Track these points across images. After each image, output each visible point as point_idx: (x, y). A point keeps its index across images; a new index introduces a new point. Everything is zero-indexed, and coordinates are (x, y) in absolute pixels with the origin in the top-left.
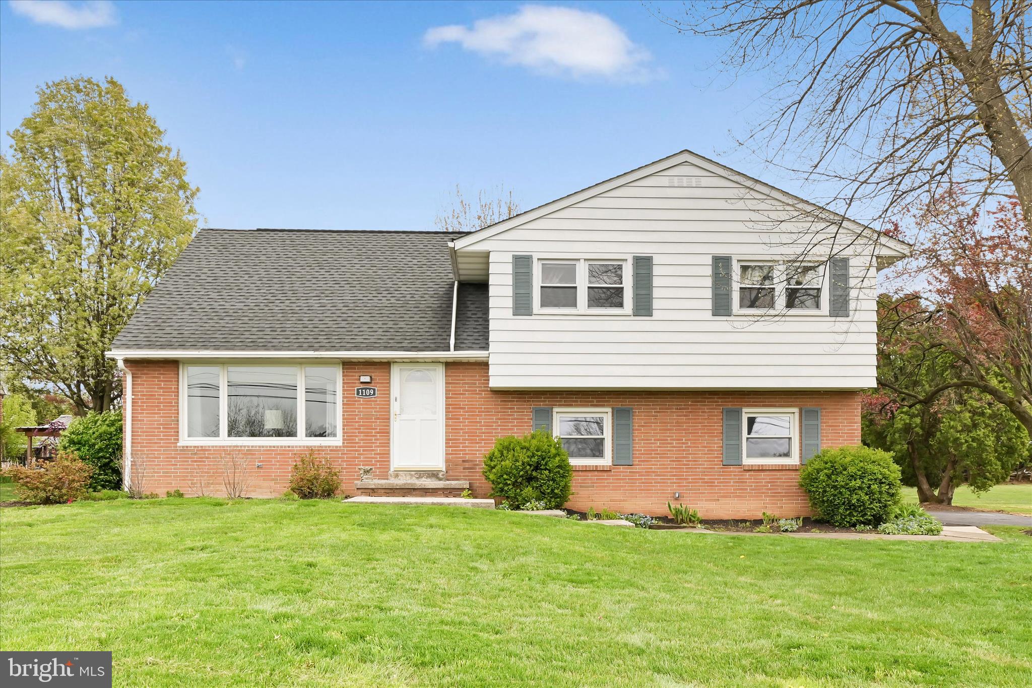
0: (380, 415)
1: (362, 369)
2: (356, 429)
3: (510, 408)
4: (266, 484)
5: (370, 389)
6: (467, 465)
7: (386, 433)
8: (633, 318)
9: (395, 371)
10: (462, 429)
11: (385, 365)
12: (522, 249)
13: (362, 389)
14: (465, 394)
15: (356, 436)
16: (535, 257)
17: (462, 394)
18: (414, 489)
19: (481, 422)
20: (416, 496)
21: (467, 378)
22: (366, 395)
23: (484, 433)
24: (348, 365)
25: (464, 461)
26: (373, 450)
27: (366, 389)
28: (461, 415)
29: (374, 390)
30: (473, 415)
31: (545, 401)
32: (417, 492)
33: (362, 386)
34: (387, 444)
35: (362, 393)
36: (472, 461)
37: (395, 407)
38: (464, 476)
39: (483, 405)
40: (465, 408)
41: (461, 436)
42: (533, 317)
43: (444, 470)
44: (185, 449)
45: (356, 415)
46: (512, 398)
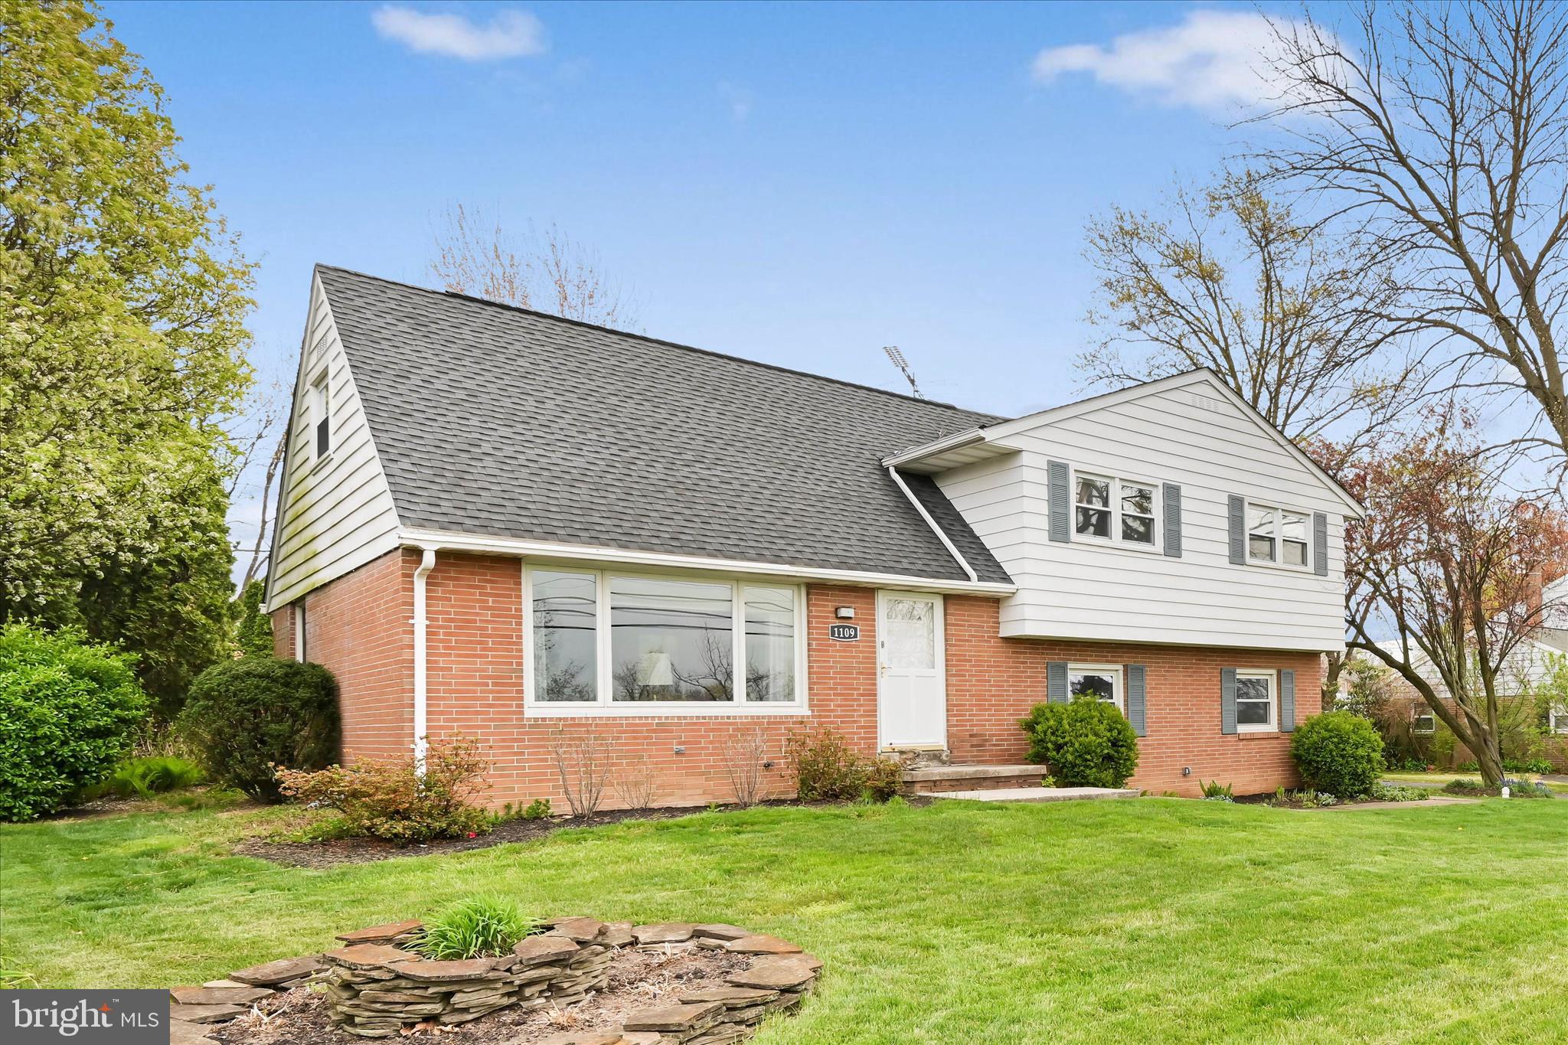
0: (864, 668)
1: (837, 596)
2: (831, 689)
3: (1023, 663)
4: (690, 781)
5: (849, 628)
6: (975, 741)
7: (872, 695)
8: (1163, 558)
9: (882, 602)
10: (968, 691)
11: (867, 592)
12: (1061, 454)
13: (839, 627)
14: (971, 641)
15: (831, 700)
16: (1072, 466)
17: (967, 641)
18: (985, 779)
19: (990, 681)
20: (987, 788)
21: (973, 620)
22: (844, 637)
23: (994, 696)
24: (815, 588)
25: (971, 736)
26: (855, 722)
27: (844, 627)
28: (967, 671)
29: (856, 629)
30: (980, 671)
31: (1059, 654)
32: (988, 783)
33: (838, 623)
34: (873, 713)
35: (839, 633)
36: (981, 735)
37: (882, 657)
38: (972, 756)
39: (992, 657)
40: (970, 661)
41: (968, 700)
42: (1070, 545)
43: (945, 748)
44: (539, 723)
45: (831, 668)
46: (1025, 648)
